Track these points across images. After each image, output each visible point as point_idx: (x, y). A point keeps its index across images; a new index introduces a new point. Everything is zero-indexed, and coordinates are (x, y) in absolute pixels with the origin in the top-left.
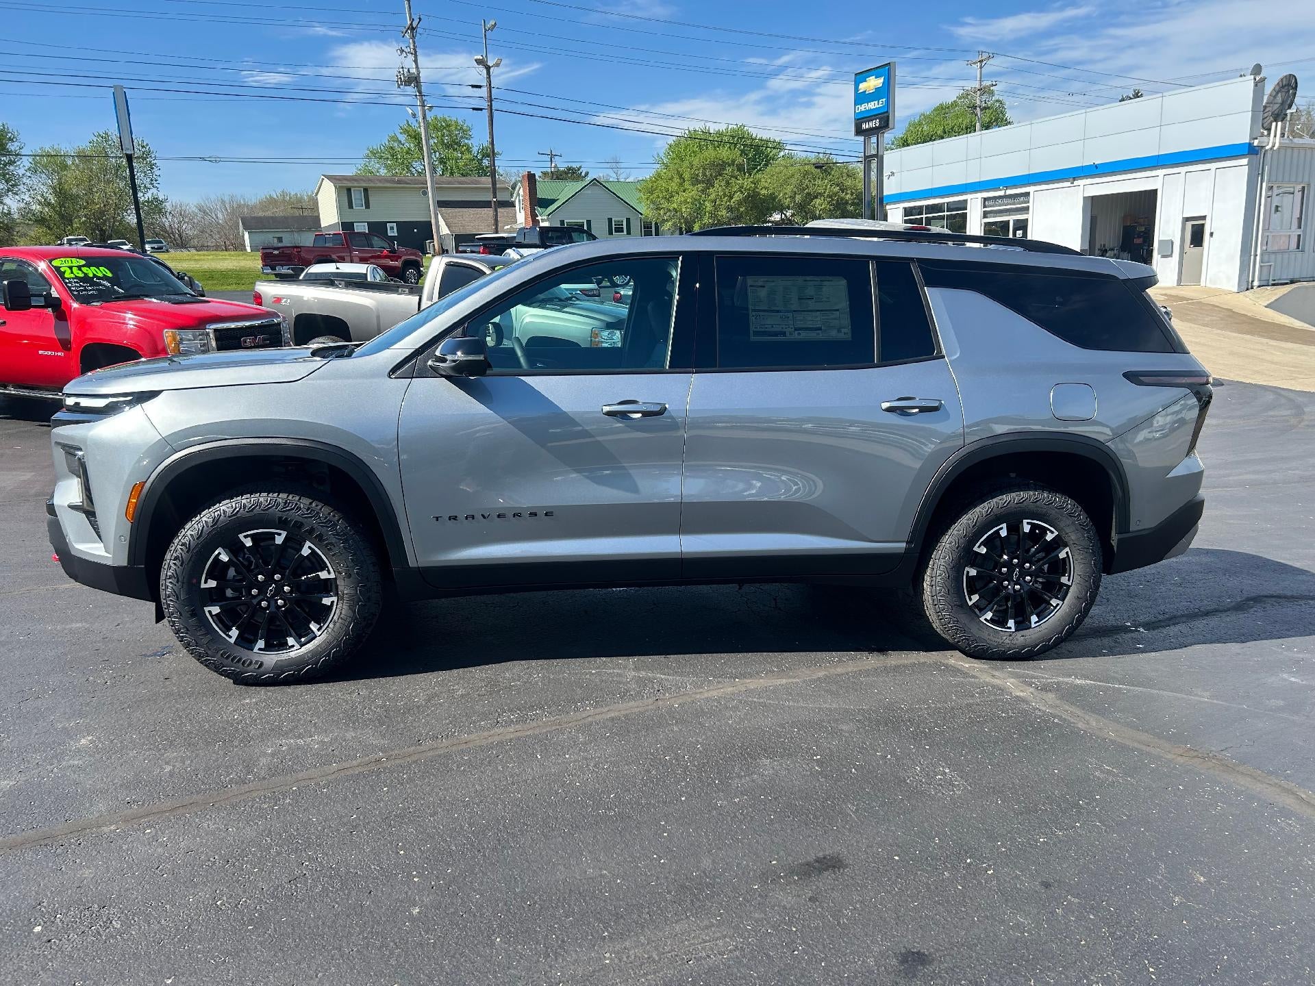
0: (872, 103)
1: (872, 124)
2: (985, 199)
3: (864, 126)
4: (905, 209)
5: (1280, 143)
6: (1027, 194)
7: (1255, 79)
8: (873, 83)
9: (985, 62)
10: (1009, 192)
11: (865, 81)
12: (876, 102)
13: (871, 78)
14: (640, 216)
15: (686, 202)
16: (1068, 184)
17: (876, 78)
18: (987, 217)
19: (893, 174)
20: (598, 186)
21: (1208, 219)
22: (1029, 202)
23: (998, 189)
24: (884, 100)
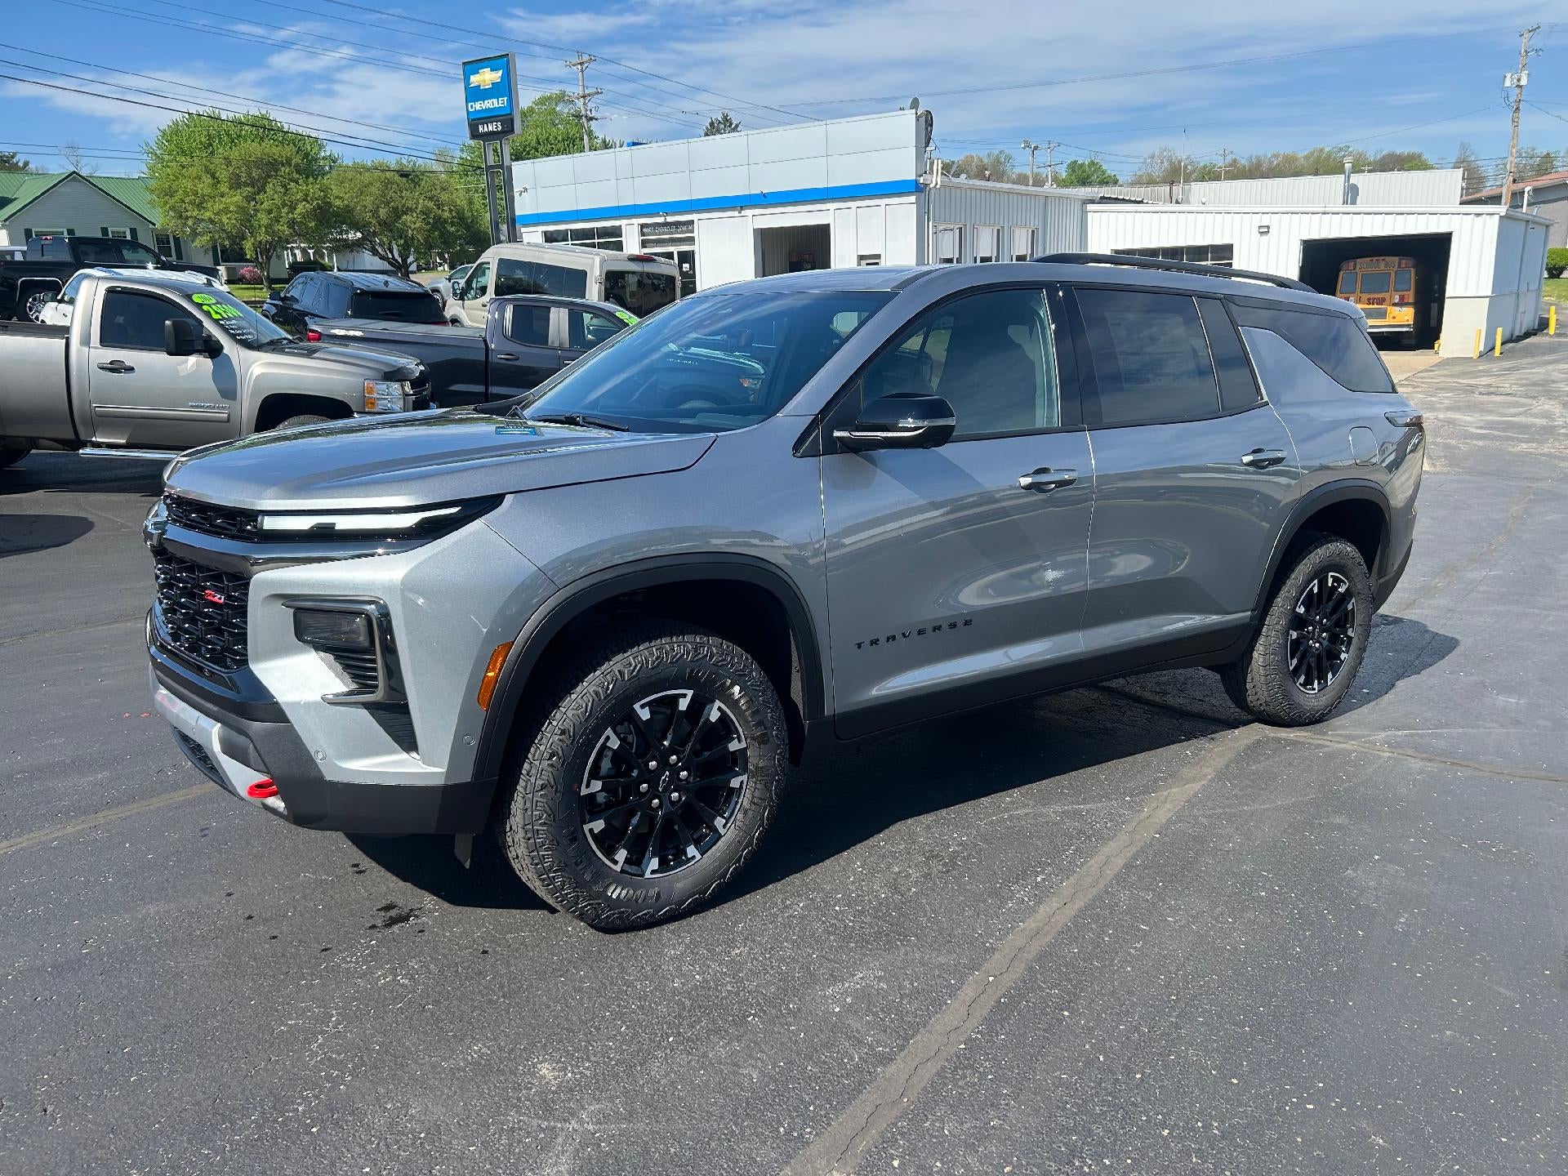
0: (490, 101)
1: (491, 128)
2: (643, 226)
3: (481, 129)
4: (545, 233)
5: (941, 181)
6: (692, 222)
7: (916, 114)
8: (487, 77)
9: (586, 65)
10: (670, 219)
11: (478, 73)
12: (495, 101)
13: (485, 70)
14: (151, 226)
15: (226, 210)
16: (736, 213)
17: (491, 70)
18: (646, 247)
19: (526, 190)
20: (80, 181)
21: (883, 257)
22: (693, 232)
23: (657, 215)
24: (506, 98)
